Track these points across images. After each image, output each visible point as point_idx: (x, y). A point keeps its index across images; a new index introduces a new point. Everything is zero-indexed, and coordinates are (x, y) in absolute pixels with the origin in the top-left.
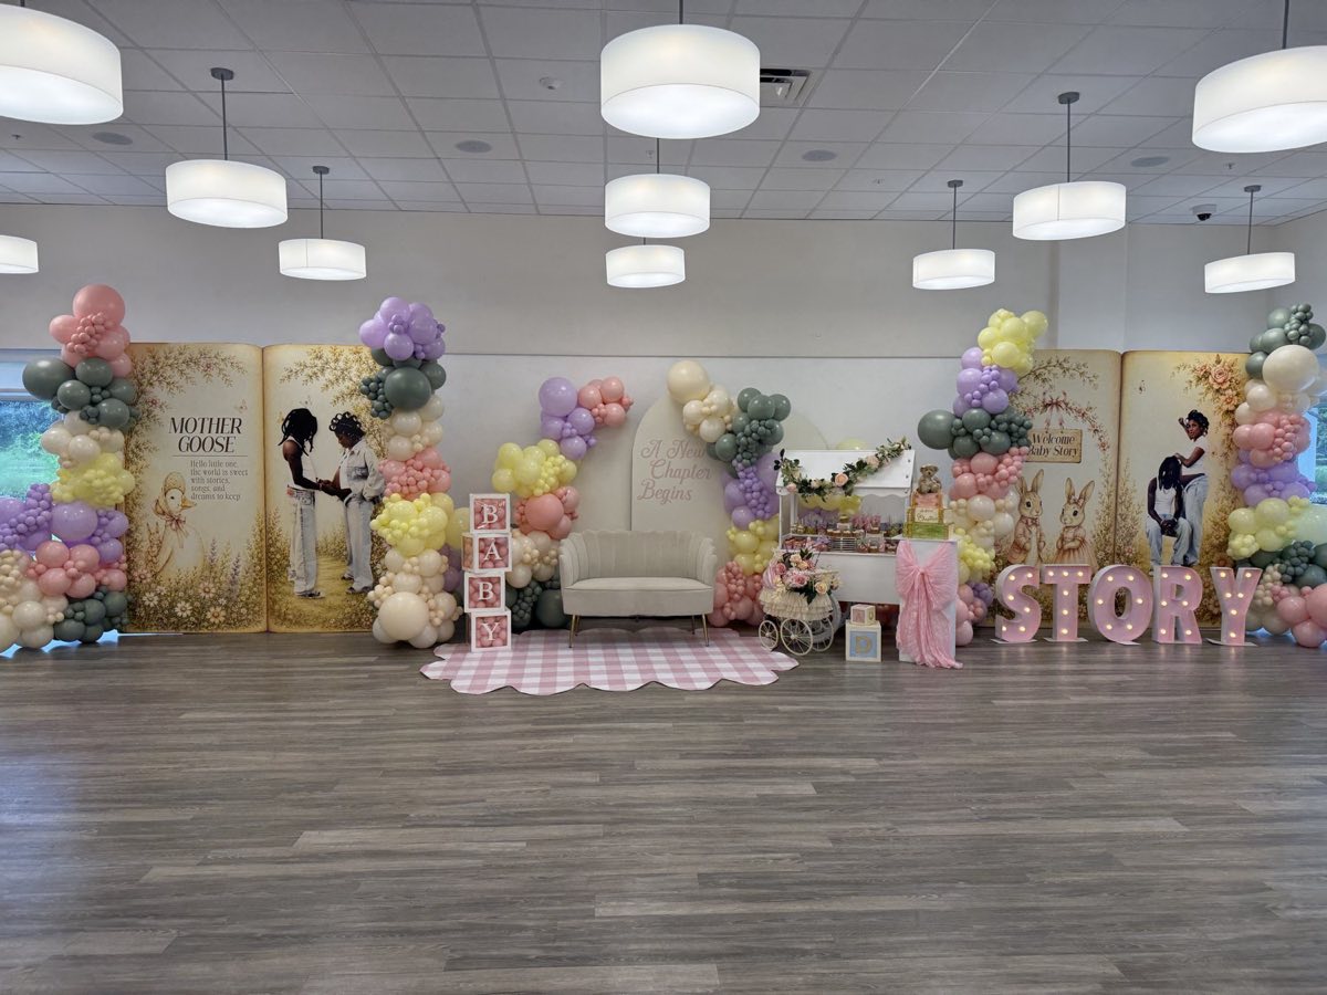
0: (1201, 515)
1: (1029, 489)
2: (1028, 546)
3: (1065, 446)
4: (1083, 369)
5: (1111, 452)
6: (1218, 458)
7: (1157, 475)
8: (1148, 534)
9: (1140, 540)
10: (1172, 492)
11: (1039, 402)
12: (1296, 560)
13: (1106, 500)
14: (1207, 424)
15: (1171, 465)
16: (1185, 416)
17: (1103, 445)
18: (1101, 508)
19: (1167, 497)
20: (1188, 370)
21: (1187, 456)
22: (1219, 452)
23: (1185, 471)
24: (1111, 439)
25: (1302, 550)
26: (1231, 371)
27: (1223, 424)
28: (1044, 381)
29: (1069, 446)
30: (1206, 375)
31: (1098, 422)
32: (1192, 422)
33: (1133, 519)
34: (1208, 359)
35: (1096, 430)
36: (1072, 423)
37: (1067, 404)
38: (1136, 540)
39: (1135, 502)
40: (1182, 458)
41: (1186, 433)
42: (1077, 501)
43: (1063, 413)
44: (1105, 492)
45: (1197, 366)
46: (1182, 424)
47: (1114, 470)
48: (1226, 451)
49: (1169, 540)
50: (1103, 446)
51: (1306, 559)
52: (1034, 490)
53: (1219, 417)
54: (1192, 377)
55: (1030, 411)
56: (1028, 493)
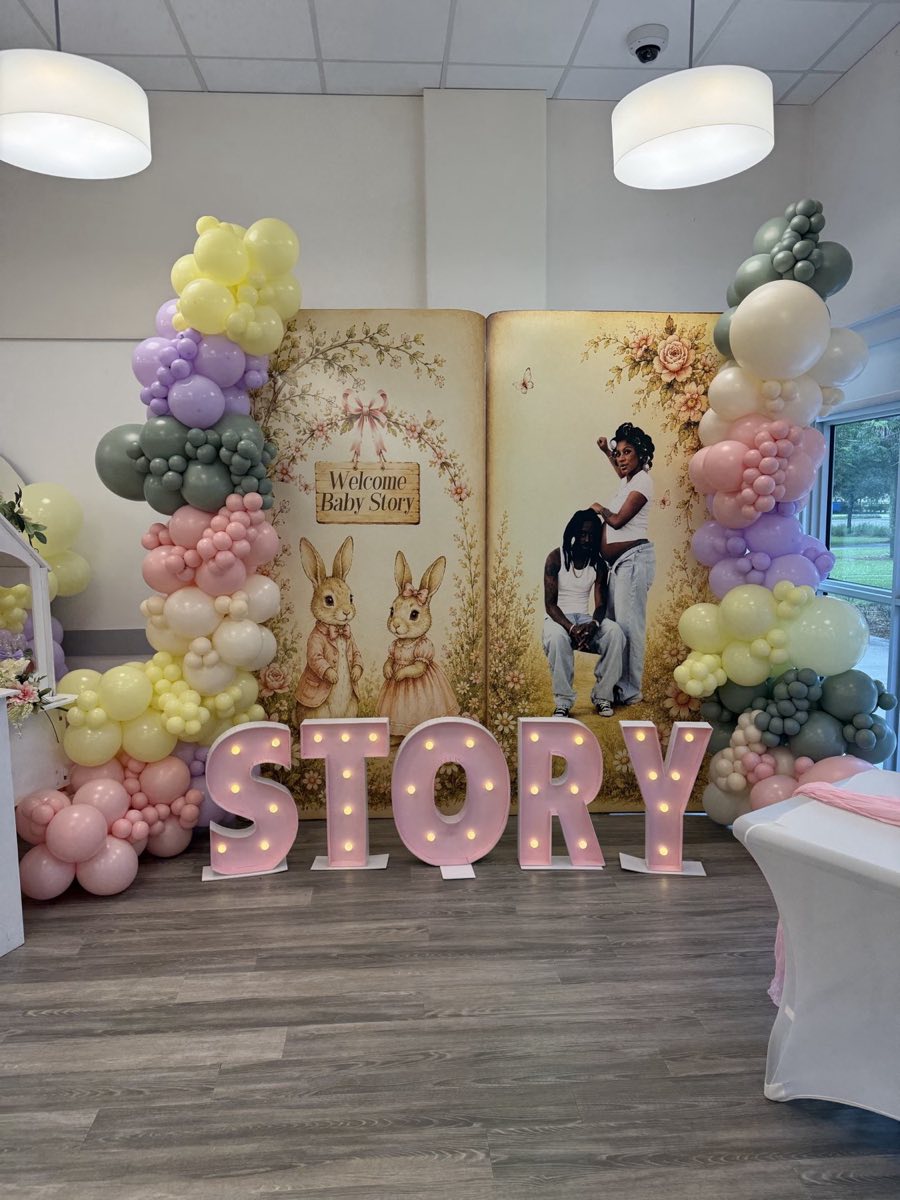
0: (643, 613)
1: (329, 573)
2: (332, 674)
3: (389, 495)
4: (415, 348)
5: (474, 504)
6: (672, 511)
7: (559, 544)
8: (547, 650)
9: (534, 660)
10: (589, 574)
11: (337, 412)
12: (786, 705)
13: (468, 590)
14: (652, 448)
15: (587, 526)
16: (610, 434)
17: (458, 491)
18: (458, 604)
19: (579, 582)
20: (613, 347)
21: (615, 506)
22: (674, 500)
23: (612, 536)
24: (472, 478)
25: (797, 686)
26: (695, 347)
27: (681, 449)
28: (344, 370)
29: (398, 494)
30: (648, 356)
31: (447, 449)
32: (622, 446)
33: (519, 624)
34: (650, 325)
35: (444, 465)
36: (401, 451)
37: (388, 416)
38: (523, 660)
39: (521, 592)
40: (606, 512)
41: (611, 468)
42: (415, 593)
43: (382, 431)
44: (464, 575)
45: (632, 339)
46: (604, 448)
47: (479, 536)
48: (686, 497)
49: (586, 660)
50: (459, 493)
51: (805, 704)
52: (338, 574)
53: (673, 436)
54: (621, 360)
55: (321, 428)
56: (328, 580)
